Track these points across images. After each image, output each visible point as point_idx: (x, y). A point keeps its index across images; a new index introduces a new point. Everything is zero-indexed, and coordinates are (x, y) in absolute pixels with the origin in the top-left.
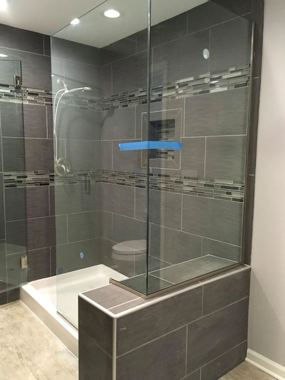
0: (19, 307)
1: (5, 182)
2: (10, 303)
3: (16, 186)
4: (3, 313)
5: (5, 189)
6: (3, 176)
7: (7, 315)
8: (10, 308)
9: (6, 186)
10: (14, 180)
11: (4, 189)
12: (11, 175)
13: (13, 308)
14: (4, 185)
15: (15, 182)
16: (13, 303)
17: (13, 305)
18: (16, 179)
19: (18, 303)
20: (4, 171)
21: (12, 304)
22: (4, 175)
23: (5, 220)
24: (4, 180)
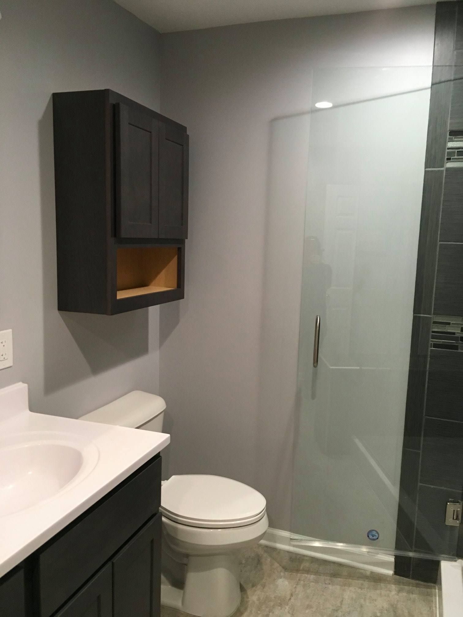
0: (424, 601)
1: (433, 337)
2: (414, 581)
3: (456, 348)
4: (388, 596)
5: (431, 350)
6: (432, 324)
7: (392, 606)
8: (409, 592)
9: (435, 346)
10: (454, 333)
11: (429, 351)
12: (449, 324)
13: (413, 596)
14: (432, 341)
15: (456, 339)
16: (419, 584)
17: (417, 590)
18: (458, 333)
19: (429, 590)
20: (434, 314)
21: (417, 586)
22: (435, 323)
23: (424, 414)
24: (433, 332)
